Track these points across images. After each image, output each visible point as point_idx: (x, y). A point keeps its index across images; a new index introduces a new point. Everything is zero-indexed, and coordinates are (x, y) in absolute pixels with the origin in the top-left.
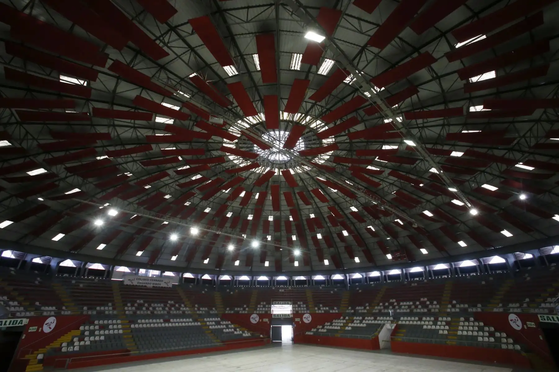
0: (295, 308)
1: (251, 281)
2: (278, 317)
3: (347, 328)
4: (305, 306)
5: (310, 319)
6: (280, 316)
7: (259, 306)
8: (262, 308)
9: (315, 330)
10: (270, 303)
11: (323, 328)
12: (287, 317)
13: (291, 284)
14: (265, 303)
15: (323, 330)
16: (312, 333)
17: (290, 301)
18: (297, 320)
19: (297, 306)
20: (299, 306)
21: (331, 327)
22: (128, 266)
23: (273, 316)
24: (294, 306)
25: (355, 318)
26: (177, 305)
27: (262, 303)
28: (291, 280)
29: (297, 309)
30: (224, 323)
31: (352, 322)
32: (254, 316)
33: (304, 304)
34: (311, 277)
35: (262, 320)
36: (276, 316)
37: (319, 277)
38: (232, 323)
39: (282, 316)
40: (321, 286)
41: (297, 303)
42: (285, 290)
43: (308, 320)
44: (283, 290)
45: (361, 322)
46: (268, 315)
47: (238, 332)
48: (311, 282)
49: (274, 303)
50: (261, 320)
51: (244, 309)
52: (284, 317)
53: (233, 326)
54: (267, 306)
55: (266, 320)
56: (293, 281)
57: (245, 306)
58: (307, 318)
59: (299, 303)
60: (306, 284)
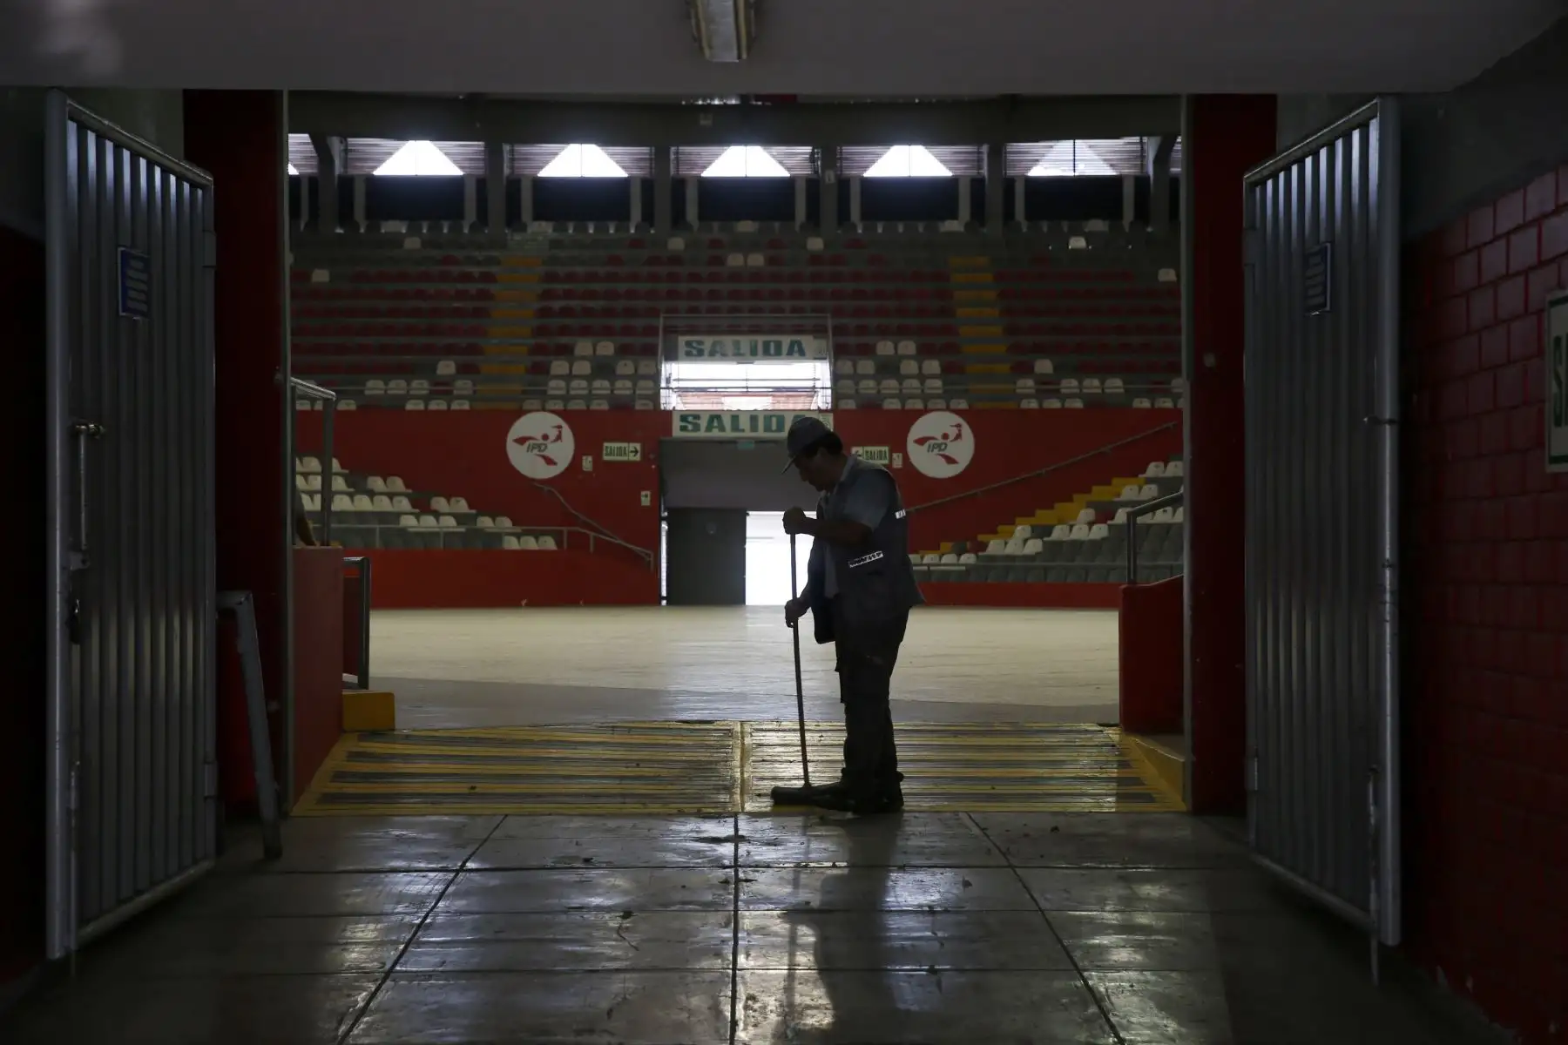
0: (856, 378)
4: (933, 366)
5: (964, 451)
6: (735, 428)
8: (589, 378)
13: (829, 205)
14: (607, 348)
17: (819, 331)
19: (867, 366)
20: (888, 368)
23: (676, 423)
24: (847, 367)
27: (583, 347)
29: (868, 386)
32: (536, 423)
33: (925, 352)
34: (997, 156)
36: (703, 423)
39: (744, 423)
41: (867, 351)
42: (771, 261)
43: (950, 460)
44: (757, 260)
49: (682, 348)
51: (442, 388)
54: (625, 367)
57: (446, 367)
59: (885, 348)
60: (953, 215)
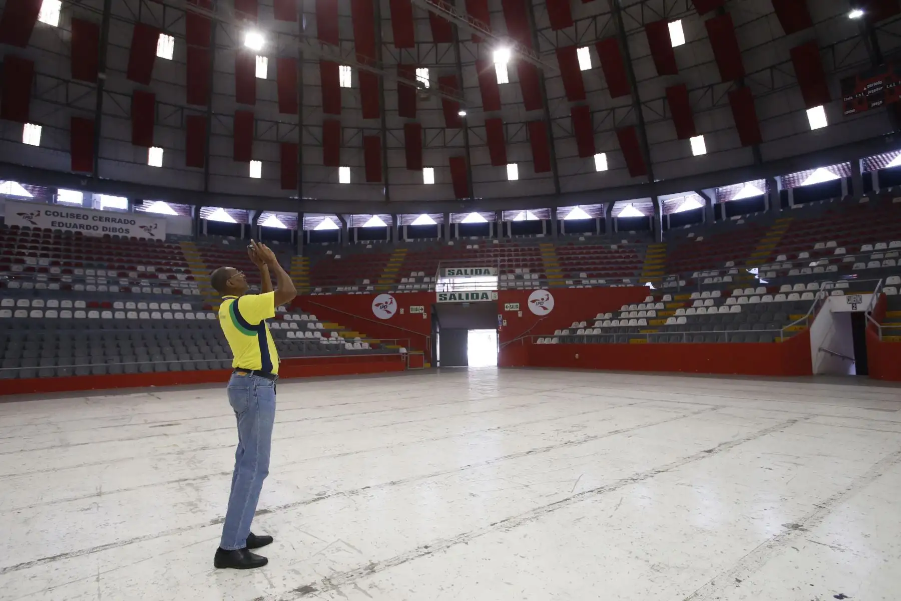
1: (392, 228)
2: (453, 301)
3: (670, 321)
7: (404, 280)
9: (565, 332)
10: (432, 273)
11: (590, 325)
12: (480, 300)
15: (588, 332)
16: (555, 341)
18: (510, 307)
21: (615, 323)
22: (20, 180)
25: (694, 295)
26: (163, 276)
28: (500, 222)
30: (296, 317)
31: (689, 304)
35: (407, 311)
37: (578, 213)
38: (321, 319)
40: (582, 235)
45: (718, 303)
46: (428, 297)
47: (335, 338)
48: (554, 227)
50: (402, 311)
52: (470, 300)
53: (320, 326)
55: (417, 309)
56: (505, 224)
58: (539, 302)
